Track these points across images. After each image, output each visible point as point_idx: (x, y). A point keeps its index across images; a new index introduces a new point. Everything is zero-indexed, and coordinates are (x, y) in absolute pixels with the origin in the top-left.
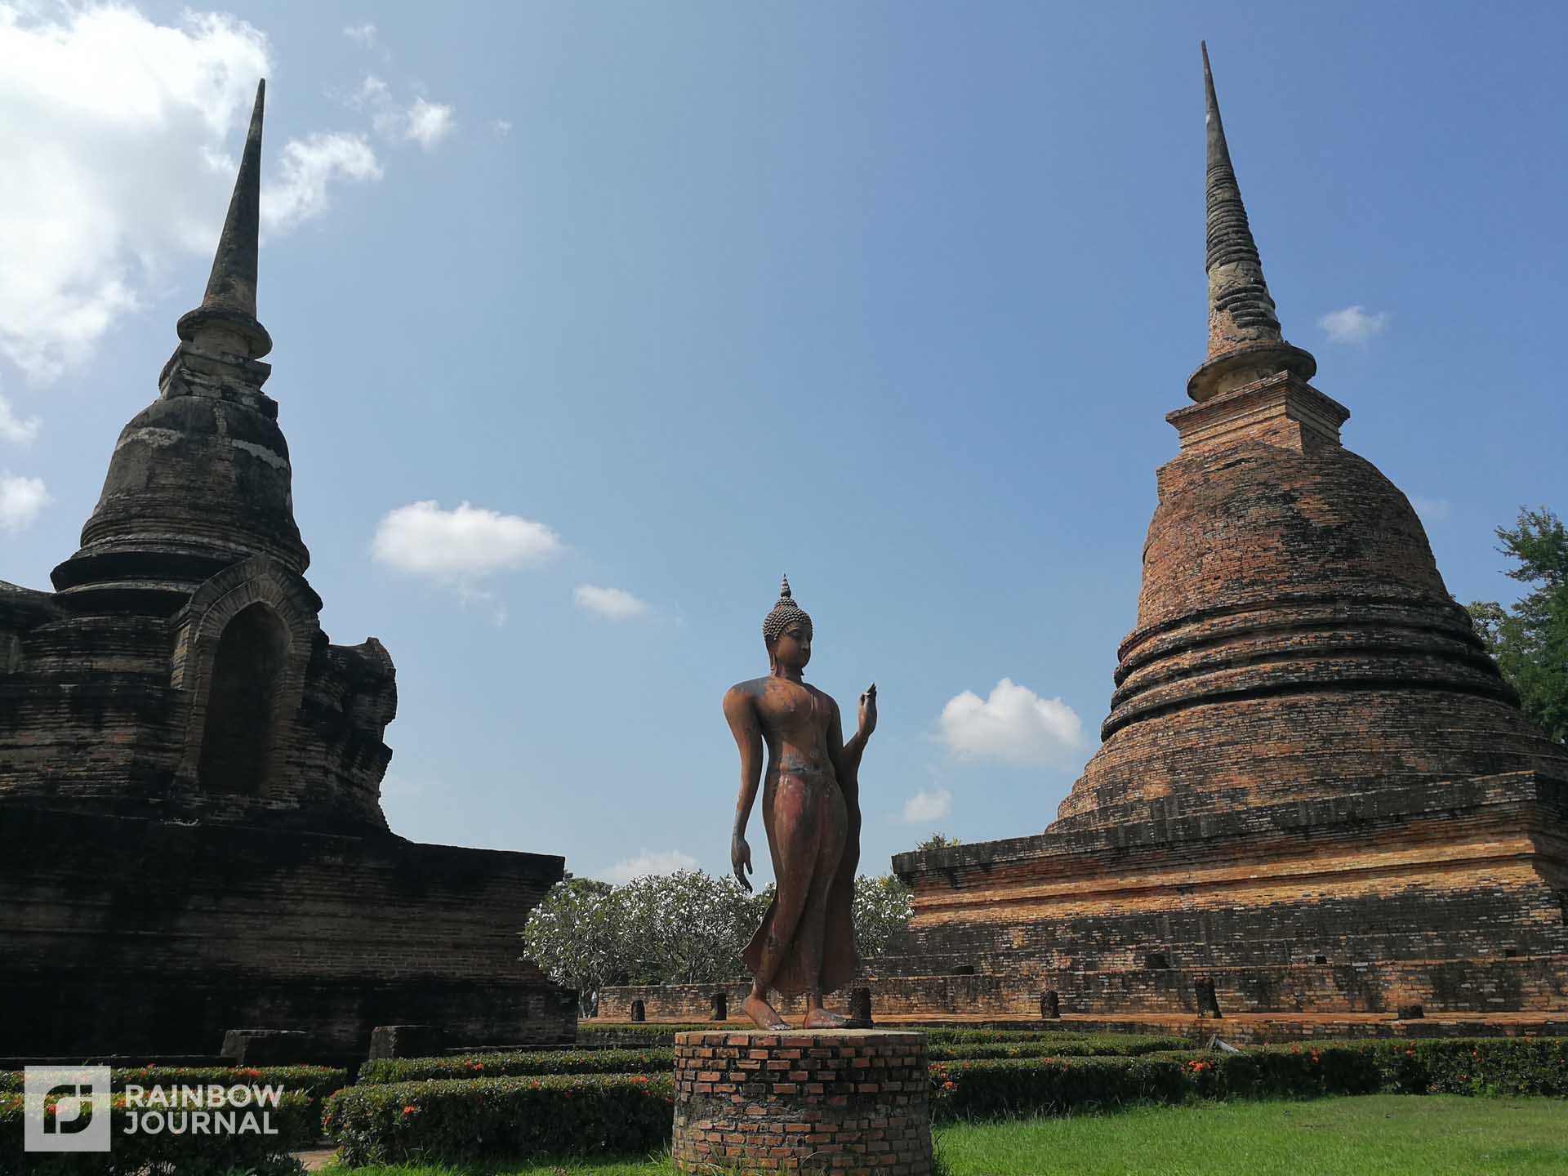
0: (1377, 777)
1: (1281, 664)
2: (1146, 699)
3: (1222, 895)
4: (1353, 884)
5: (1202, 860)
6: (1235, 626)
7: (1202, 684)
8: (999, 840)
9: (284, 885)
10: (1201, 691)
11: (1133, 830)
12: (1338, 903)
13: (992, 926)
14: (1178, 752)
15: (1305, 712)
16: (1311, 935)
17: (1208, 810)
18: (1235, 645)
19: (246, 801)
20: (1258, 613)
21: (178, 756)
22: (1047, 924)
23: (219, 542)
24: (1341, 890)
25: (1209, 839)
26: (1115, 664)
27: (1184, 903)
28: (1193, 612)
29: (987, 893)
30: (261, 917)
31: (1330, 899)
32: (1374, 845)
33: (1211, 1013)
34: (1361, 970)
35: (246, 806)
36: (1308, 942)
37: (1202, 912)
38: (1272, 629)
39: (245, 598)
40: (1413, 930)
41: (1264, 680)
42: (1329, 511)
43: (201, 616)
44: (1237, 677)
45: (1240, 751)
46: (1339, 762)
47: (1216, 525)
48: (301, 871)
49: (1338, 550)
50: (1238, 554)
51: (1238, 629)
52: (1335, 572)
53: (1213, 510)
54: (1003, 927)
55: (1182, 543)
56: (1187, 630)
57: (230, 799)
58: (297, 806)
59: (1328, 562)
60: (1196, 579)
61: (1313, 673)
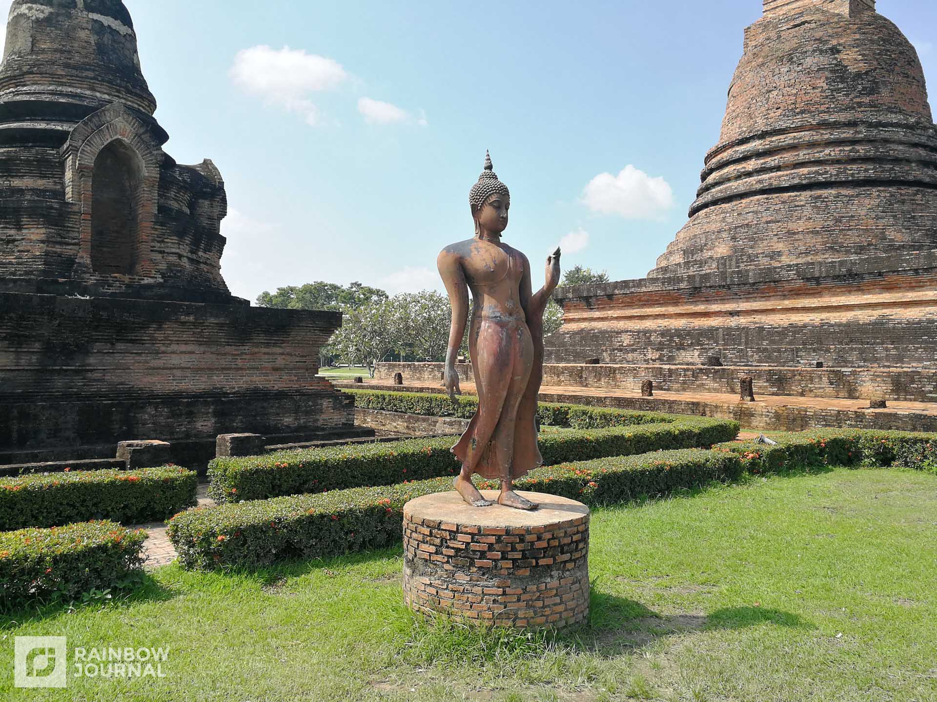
0: (869, 245)
1: (814, 169)
2: (721, 191)
3: (758, 318)
4: (843, 314)
5: (748, 296)
6: (787, 142)
7: (760, 182)
8: (619, 280)
9: (156, 335)
10: (759, 186)
11: (706, 277)
12: (832, 325)
13: (612, 332)
14: (738, 227)
15: (826, 202)
16: (812, 344)
17: (754, 265)
18: (785, 156)
19: (126, 278)
20: (803, 133)
21: (77, 247)
22: (646, 332)
23: (88, 92)
24: (835, 317)
25: (754, 284)
26: (702, 167)
27: (733, 322)
28: (760, 132)
29: (609, 312)
30: (143, 355)
31: (827, 323)
32: (860, 290)
33: (749, 398)
34: (847, 373)
35: (126, 282)
36: (810, 349)
37: (744, 328)
38: (812, 145)
39: (108, 137)
40: (878, 344)
41: (802, 180)
42: (862, 60)
43: (79, 149)
44: (783, 178)
45: (780, 227)
46: (844, 235)
47: (782, 70)
48: (167, 326)
49: (864, 89)
50: (794, 91)
51: (789, 144)
52: (860, 104)
53: (781, 59)
54: (618, 333)
55: (757, 83)
56: (754, 144)
57: (115, 277)
58: (161, 280)
59: (857, 97)
60: (763, 109)
61: (835, 175)
